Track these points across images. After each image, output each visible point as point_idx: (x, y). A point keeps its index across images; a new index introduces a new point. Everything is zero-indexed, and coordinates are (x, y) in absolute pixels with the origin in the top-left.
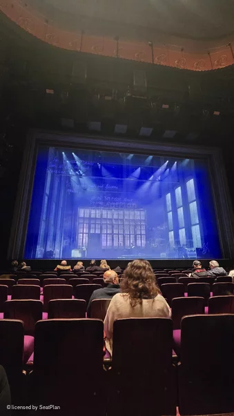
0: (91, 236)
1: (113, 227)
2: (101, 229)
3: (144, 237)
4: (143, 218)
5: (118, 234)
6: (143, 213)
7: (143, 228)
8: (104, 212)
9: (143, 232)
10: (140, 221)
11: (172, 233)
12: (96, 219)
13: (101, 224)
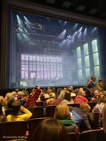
1: (43, 67)
2: (36, 68)
3: (62, 73)
4: (61, 61)
5: (47, 71)
8: (38, 57)
9: (61, 69)
11: (81, 70)
12: (33, 61)
13: (36, 65)
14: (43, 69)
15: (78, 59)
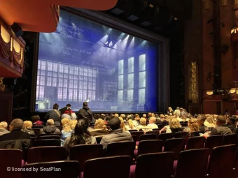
0: (47, 89)
1: (68, 82)
2: (58, 82)
3: (94, 93)
4: (95, 76)
5: (73, 89)
6: (95, 72)
7: (94, 84)
8: (61, 66)
9: (94, 88)
10: (93, 78)
11: (122, 91)
12: (52, 72)
13: (58, 78)
14: (68, 86)
15: (119, 76)
